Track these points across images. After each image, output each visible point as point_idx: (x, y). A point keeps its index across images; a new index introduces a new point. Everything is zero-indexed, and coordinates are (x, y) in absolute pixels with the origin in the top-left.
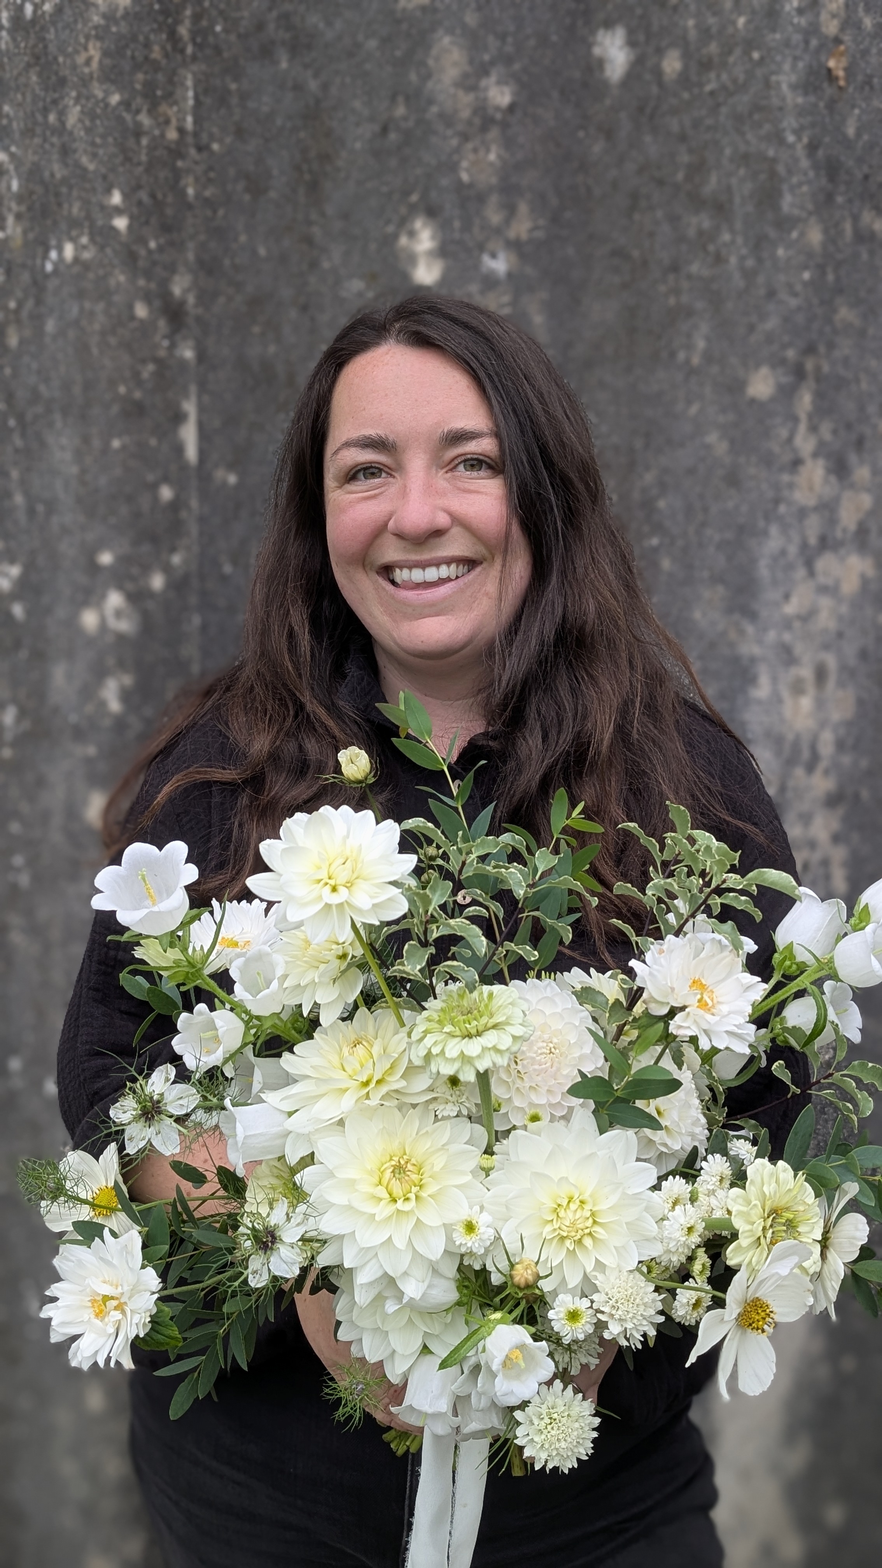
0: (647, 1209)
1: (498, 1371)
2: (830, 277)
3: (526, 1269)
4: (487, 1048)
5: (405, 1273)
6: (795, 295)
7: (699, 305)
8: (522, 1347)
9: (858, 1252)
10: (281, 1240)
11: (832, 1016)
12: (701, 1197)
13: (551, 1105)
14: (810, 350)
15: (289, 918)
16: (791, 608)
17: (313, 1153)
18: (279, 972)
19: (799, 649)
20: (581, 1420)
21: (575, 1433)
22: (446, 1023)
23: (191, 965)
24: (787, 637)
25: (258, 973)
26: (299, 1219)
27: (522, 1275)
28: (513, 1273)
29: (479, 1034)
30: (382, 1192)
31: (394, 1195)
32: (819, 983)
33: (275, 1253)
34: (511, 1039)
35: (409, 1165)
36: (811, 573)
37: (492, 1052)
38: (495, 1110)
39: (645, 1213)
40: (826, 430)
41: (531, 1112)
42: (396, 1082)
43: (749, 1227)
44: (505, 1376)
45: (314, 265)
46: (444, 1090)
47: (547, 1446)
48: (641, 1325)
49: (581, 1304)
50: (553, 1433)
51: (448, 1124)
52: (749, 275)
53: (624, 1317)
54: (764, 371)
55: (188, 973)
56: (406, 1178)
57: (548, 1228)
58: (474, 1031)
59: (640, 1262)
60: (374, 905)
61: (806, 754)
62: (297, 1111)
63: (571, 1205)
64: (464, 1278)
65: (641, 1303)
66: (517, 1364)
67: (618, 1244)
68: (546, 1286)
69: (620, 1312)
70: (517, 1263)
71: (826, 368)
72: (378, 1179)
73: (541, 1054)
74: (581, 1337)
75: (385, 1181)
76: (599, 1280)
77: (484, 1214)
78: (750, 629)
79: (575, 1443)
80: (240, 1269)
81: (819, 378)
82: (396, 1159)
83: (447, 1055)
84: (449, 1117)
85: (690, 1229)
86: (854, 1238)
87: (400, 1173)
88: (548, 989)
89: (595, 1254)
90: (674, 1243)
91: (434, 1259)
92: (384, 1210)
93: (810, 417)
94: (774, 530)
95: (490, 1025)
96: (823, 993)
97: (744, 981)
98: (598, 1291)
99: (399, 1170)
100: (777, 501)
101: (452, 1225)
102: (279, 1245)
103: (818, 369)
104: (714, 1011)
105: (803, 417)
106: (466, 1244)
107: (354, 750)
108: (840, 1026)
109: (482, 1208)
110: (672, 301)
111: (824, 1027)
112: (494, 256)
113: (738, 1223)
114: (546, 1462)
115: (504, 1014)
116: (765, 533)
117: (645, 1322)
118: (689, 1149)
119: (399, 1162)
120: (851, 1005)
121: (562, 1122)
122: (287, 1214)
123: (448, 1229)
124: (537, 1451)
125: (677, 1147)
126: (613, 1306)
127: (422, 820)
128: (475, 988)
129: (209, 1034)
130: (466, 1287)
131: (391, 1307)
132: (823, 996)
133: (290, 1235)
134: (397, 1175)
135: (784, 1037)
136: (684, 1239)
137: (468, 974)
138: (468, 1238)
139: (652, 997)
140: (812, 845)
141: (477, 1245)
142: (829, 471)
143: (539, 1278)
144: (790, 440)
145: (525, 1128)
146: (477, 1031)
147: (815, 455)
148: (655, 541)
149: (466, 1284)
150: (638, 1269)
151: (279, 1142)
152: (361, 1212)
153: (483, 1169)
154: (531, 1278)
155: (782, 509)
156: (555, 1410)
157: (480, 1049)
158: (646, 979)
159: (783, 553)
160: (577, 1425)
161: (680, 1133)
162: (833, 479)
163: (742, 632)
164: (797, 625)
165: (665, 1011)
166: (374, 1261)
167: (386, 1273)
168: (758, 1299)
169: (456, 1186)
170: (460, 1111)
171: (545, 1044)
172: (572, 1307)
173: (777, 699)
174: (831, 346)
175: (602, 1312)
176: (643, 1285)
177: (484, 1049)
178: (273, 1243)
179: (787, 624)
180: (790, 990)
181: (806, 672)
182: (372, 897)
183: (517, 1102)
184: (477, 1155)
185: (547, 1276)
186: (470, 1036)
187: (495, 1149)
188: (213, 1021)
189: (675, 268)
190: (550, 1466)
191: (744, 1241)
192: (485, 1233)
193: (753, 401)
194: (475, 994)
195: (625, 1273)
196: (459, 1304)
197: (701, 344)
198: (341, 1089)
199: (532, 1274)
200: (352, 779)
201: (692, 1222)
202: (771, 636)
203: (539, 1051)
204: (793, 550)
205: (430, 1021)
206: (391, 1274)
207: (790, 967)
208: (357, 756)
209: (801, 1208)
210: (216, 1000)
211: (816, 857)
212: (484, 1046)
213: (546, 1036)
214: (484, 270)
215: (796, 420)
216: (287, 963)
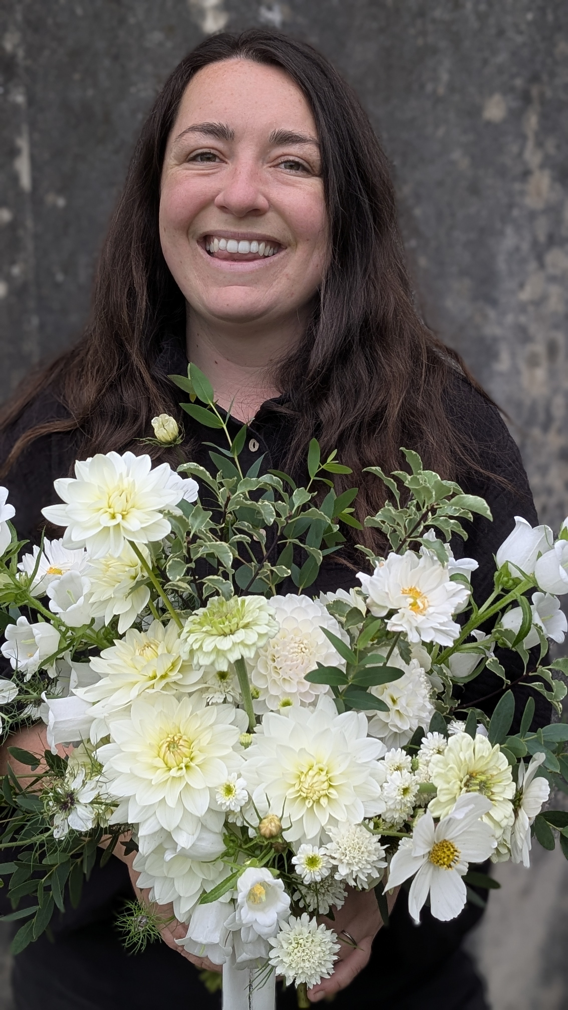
0: (371, 775)
1: (243, 903)
2: (550, 17)
3: (271, 822)
4: (236, 643)
5: (178, 827)
6: (521, 33)
7: (443, 44)
8: (264, 884)
9: (541, 808)
10: (78, 801)
11: (537, 619)
12: (421, 766)
13: (301, 694)
14: (535, 78)
15: (73, 539)
16: (525, 295)
17: (110, 735)
18: (85, 591)
19: (533, 329)
20: (323, 945)
21: (318, 955)
22: (205, 624)
23: (18, 587)
24: (523, 319)
25: (68, 592)
26: (93, 786)
27: (267, 827)
28: (261, 825)
29: (232, 633)
30: (159, 763)
31: (169, 765)
32: (528, 594)
33: (73, 812)
34: (257, 636)
35: (181, 741)
36: (542, 265)
37: (240, 646)
38: (253, 698)
39: (371, 778)
40: (550, 145)
41: (283, 699)
42: (175, 676)
43: (446, 786)
44: (250, 908)
45: (122, 21)
46: (213, 682)
47: (294, 965)
48: (365, 868)
49: (319, 852)
50: (299, 954)
51: (215, 708)
52: (482, 17)
53: (350, 862)
54: (497, 98)
55: (16, 595)
56: (179, 751)
57: (292, 790)
58: (227, 631)
59: (365, 819)
60: (142, 528)
61: (541, 416)
62: (99, 701)
63: (310, 772)
64: (231, 834)
65: (365, 850)
66: (260, 899)
67: (347, 804)
68: (289, 837)
69: (348, 858)
70: (265, 818)
71: (549, 94)
72: (157, 752)
73: (293, 653)
74: (318, 879)
75: (162, 755)
76: (332, 832)
77: (241, 779)
78: (492, 314)
79: (317, 964)
80: (48, 826)
81: (543, 101)
82: (171, 736)
83: (204, 650)
84: (216, 704)
85: (406, 791)
86: (538, 797)
87: (174, 748)
88: (304, 602)
89: (329, 811)
90: (392, 802)
91: (200, 816)
92: (158, 776)
93: (537, 135)
94: (509, 231)
95: (241, 625)
96: (532, 603)
97: (449, 588)
98: (332, 841)
99: (173, 745)
100: (511, 206)
101: (216, 788)
102: (76, 805)
103: (542, 95)
104: (425, 612)
105: (530, 135)
106: (225, 803)
107: (165, 417)
108: (543, 628)
109: (239, 776)
110: (420, 42)
111: (529, 629)
112: (270, 8)
113: (439, 783)
114: (295, 979)
115: (251, 617)
116: (502, 233)
117: (369, 867)
118: (415, 729)
119: (173, 738)
120: (559, 613)
121: (311, 708)
122: (83, 781)
123: (212, 791)
124: (287, 970)
125: (406, 727)
126: (343, 854)
127: (195, 464)
128: (231, 597)
129: (30, 641)
130: (233, 841)
131: (168, 856)
132: (531, 606)
133: (85, 797)
134: (171, 749)
135: (503, 639)
136: (400, 798)
137: (226, 586)
138: (227, 798)
139: (374, 602)
140: (549, 491)
141: (233, 804)
142: (554, 179)
143: (282, 830)
144: (520, 154)
145: (278, 712)
146: (231, 631)
147: (542, 166)
148: (413, 243)
149: (233, 838)
150: (363, 824)
151: (85, 726)
152: (141, 778)
153: (242, 744)
154: (274, 830)
155: (516, 212)
156: (301, 936)
157: (231, 643)
158: (368, 587)
159: (517, 249)
160: (319, 949)
161: (409, 717)
162: (558, 186)
163: (485, 317)
164: (531, 309)
165: (384, 613)
166: (153, 818)
167: (162, 828)
168: (445, 841)
169: (219, 758)
170: (225, 699)
171: (297, 645)
172: (311, 854)
173: (515, 371)
174: (552, 75)
175: (334, 858)
176: (368, 836)
177: (234, 644)
178: (72, 804)
179: (522, 308)
180: (505, 600)
181: (540, 348)
182: (142, 523)
183: (273, 692)
184: (238, 733)
185: (289, 828)
186: (225, 635)
187: (255, 729)
188: (32, 629)
189: (422, 13)
190: (298, 982)
191: (442, 797)
192: (241, 795)
193: (489, 124)
194: (232, 601)
195: (354, 827)
196: (226, 854)
197: (445, 77)
198: (132, 683)
199: (276, 827)
200: (163, 440)
201: (406, 785)
202: (510, 319)
203: (292, 651)
204: (525, 246)
205: (194, 624)
206: (166, 827)
207: (507, 582)
208: (167, 421)
209: (495, 773)
210: (39, 615)
211: (553, 501)
212: (234, 641)
213: (298, 639)
214: (262, 20)
215: (524, 137)
216: (92, 583)
